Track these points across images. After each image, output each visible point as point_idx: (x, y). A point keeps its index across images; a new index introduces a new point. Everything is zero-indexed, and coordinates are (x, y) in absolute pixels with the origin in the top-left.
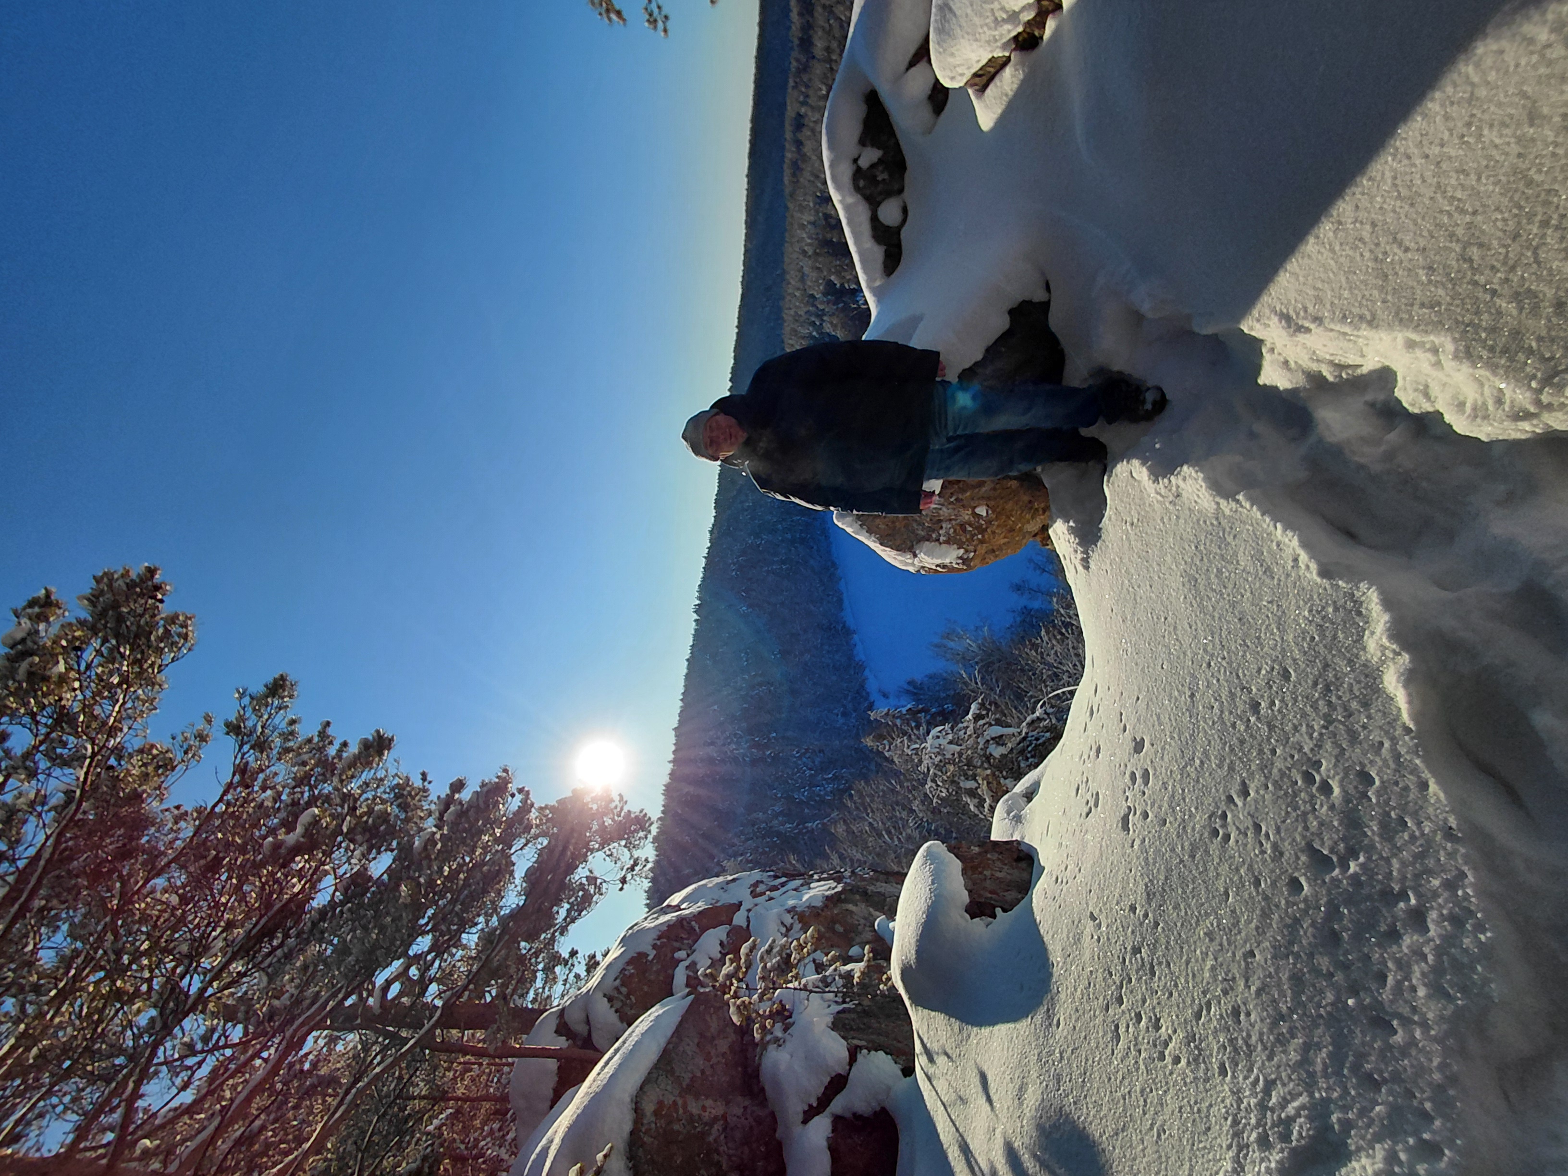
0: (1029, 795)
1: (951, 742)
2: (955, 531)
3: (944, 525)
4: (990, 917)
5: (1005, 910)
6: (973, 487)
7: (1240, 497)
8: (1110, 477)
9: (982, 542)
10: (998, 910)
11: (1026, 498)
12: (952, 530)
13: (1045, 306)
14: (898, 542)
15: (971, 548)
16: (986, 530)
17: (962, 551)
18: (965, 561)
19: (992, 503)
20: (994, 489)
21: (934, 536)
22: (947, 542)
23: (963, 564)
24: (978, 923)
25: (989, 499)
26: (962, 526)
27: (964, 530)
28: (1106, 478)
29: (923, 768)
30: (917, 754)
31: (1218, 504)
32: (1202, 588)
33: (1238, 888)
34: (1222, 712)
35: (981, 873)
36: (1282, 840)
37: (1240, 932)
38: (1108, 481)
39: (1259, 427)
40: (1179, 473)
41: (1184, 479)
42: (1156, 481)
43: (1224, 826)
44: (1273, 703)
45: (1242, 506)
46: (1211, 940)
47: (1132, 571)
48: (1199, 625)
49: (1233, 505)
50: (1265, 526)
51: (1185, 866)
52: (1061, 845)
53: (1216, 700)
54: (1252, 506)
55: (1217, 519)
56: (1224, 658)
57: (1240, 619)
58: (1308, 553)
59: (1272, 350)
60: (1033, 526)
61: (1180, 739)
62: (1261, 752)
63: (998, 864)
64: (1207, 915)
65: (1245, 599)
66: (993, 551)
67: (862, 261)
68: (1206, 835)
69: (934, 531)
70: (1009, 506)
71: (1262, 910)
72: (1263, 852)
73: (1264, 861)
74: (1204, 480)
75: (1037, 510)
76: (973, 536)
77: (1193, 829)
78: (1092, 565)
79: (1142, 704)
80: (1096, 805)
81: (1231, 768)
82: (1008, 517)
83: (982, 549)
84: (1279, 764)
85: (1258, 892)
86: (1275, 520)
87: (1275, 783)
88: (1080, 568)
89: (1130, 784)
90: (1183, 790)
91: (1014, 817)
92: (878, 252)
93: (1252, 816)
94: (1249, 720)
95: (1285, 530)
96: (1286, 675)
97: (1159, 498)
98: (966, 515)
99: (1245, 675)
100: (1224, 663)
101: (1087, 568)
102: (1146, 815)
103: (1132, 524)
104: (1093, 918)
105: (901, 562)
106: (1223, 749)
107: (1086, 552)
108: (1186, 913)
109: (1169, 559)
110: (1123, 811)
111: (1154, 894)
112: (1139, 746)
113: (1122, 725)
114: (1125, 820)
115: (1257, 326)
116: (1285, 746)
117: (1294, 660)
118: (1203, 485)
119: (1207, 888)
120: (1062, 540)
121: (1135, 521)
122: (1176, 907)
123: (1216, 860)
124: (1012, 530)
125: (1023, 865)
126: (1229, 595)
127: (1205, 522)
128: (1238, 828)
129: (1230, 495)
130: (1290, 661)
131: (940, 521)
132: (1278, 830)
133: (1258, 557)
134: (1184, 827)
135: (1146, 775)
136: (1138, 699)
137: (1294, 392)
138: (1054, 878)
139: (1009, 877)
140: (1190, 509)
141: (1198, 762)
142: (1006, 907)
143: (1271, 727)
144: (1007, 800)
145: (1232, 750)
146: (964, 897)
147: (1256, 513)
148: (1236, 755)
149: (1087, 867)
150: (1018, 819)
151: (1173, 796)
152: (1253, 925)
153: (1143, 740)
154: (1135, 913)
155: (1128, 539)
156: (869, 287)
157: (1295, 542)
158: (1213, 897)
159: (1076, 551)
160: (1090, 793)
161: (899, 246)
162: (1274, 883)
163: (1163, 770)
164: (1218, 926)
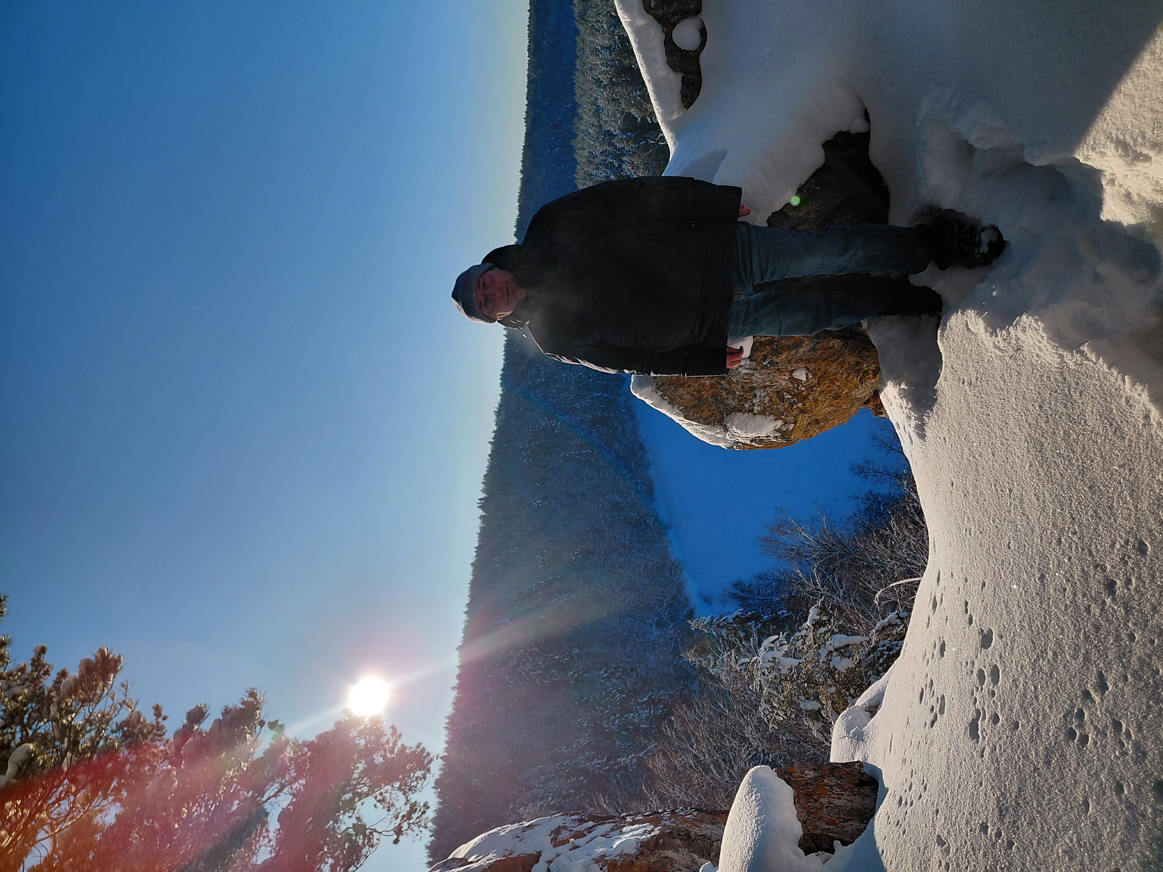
0: (872, 709)
1: (786, 655)
2: (771, 400)
3: (758, 394)
4: (827, 851)
5: (845, 843)
6: (789, 348)
7: (1085, 348)
8: (943, 330)
9: (802, 411)
10: (837, 844)
11: (852, 359)
12: (767, 399)
13: (865, 138)
14: (706, 414)
15: (790, 419)
16: (805, 398)
17: (780, 423)
18: (784, 434)
19: (812, 366)
20: (814, 349)
21: (746, 406)
22: (763, 413)
23: (783, 437)
24: (814, 860)
25: (809, 361)
26: (779, 394)
27: (782, 399)
28: (939, 331)
29: (755, 686)
30: (745, 670)
31: (1061, 356)
32: (1048, 454)
33: (1098, 797)
34: (1075, 594)
35: (816, 801)
36: (1145, 738)
37: (1102, 848)
38: (942, 335)
39: (1105, 269)
40: (1017, 323)
41: (1024, 330)
42: (994, 333)
43: (1081, 726)
44: (1128, 582)
45: (1087, 359)
46: (1071, 859)
47: (972, 437)
48: (1047, 495)
49: (1078, 357)
50: (1112, 379)
51: (1039, 775)
52: (904, 761)
53: (1068, 581)
54: (1098, 359)
55: (1062, 374)
56: (1075, 533)
57: (1090, 488)
58: (1158, 409)
59: (1112, 182)
60: (863, 392)
61: (1030, 628)
62: (1118, 638)
63: (837, 790)
64: (1066, 829)
65: (1095, 465)
66: (817, 422)
67: (656, 92)
68: (1061, 737)
69: (746, 400)
70: (833, 368)
71: (1126, 820)
72: (1124, 753)
73: (1126, 764)
74: (1044, 329)
75: (865, 372)
76: (792, 405)
77: (1048, 731)
78: (929, 432)
79: (989, 590)
80: (942, 711)
81: (1087, 658)
82: (832, 382)
83: (804, 420)
84: (1138, 651)
85: (1121, 800)
86: (1123, 372)
87: (1136, 675)
88: (915, 437)
89: (977, 683)
90: (1036, 688)
91: (855, 734)
92: (675, 81)
93: (1111, 713)
94: (1104, 603)
95: (1133, 384)
96: (1142, 549)
97: (999, 353)
98: (783, 381)
99: (1098, 551)
100: (1075, 538)
101: (922, 436)
102: (995, 719)
103: (970, 384)
104: (941, 842)
105: (710, 437)
106: (1077, 636)
107: (920, 419)
108: (1042, 828)
109: (1011, 422)
110: (971, 715)
111: (1007, 809)
112: (986, 640)
113: (968, 616)
114: (973, 727)
115: (1093, 155)
116: (1143, 630)
117: (1150, 531)
118: (1044, 335)
119: (1064, 798)
120: (894, 406)
121: (974, 380)
122: (1031, 823)
123: (1074, 765)
124: (837, 397)
125: (866, 790)
126: (1077, 460)
127: (1049, 377)
128: (1096, 728)
129: (1073, 347)
130: (1145, 532)
131: (753, 389)
132: (1140, 728)
133: (1106, 416)
134: (1038, 730)
135: (995, 673)
136: (984, 584)
137: (1139, 228)
138: (898, 798)
139: (849, 804)
140: (1032, 364)
141: (1050, 653)
142: (847, 839)
143: (1128, 609)
144: (846, 716)
145: (1087, 637)
146: (798, 829)
147: (1102, 366)
148: (1091, 643)
149: (933, 783)
150: (859, 737)
151: (1025, 695)
152: (1117, 839)
153: (990, 632)
154: (986, 833)
155: (966, 401)
156: (664, 120)
157: (1145, 397)
158: (1072, 808)
159: (909, 418)
160: (935, 698)
161: (698, 73)
162: (1138, 789)
163: (1014, 666)
164: (1078, 842)
